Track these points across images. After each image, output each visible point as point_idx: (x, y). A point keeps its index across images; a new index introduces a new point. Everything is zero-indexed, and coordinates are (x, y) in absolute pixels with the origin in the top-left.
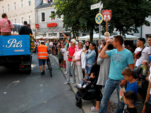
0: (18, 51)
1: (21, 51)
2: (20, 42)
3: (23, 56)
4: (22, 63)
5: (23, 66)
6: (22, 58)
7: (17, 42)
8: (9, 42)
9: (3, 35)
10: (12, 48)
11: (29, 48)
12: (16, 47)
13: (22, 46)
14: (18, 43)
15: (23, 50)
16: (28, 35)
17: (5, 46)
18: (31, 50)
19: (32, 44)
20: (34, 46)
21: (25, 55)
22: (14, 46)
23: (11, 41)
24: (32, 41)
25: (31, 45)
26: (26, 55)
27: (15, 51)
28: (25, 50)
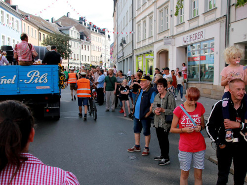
0: (42, 88)
1: (46, 87)
2: (45, 76)
3: (49, 95)
4: (47, 106)
5: (48, 110)
6: (46, 98)
7: (40, 75)
8: (28, 76)
9: (21, 65)
10: (32, 83)
11: (57, 84)
12: (38, 83)
13: (47, 80)
14: (42, 77)
15: (48, 87)
16: (56, 65)
17: (24, 80)
19: (62, 78)
20: (64, 81)
21: (51, 94)
22: (36, 81)
23: (32, 73)
24: (62, 74)
25: (60, 80)
26: (53, 93)
27: (38, 88)
28: (52, 87)
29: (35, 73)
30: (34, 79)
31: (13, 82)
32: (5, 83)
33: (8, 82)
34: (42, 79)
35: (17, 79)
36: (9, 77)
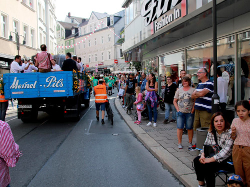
0: (59, 91)
1: (62, 91)
2: (61, 81)
3: (65, 98)
4: (65, 108)
5: (65, 112)
6: (64, 101)
7: (57, 80)
8: (47, 81)
9: (41, 72)
10: (51, 87)
11: (71, 88)
12: (55, 87)
13: (62, 85)
14: (58, 82)
15: (64, 91)
17: (43, 85)
18: (74, 91)
19: (76, 83)
20: (78, 86)
22: (53, 86)
23: (50, 79)
24: (76, 79)
25: (74, 85)
26: (68, 96)
27: (55, 91)
28: (67, 91)
29: (52, 79)
30: (52, 84)
31: (34, 87)
32: (28, 87)
33: (31, 87)
34: (58, 84)
35: (38, 84)
36: (31, 82)
